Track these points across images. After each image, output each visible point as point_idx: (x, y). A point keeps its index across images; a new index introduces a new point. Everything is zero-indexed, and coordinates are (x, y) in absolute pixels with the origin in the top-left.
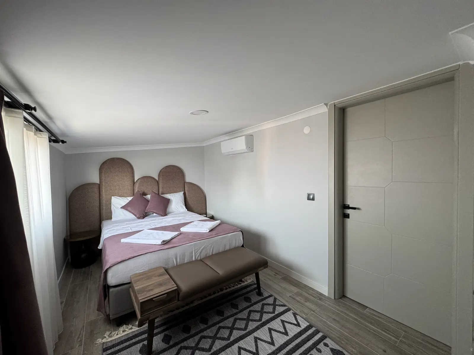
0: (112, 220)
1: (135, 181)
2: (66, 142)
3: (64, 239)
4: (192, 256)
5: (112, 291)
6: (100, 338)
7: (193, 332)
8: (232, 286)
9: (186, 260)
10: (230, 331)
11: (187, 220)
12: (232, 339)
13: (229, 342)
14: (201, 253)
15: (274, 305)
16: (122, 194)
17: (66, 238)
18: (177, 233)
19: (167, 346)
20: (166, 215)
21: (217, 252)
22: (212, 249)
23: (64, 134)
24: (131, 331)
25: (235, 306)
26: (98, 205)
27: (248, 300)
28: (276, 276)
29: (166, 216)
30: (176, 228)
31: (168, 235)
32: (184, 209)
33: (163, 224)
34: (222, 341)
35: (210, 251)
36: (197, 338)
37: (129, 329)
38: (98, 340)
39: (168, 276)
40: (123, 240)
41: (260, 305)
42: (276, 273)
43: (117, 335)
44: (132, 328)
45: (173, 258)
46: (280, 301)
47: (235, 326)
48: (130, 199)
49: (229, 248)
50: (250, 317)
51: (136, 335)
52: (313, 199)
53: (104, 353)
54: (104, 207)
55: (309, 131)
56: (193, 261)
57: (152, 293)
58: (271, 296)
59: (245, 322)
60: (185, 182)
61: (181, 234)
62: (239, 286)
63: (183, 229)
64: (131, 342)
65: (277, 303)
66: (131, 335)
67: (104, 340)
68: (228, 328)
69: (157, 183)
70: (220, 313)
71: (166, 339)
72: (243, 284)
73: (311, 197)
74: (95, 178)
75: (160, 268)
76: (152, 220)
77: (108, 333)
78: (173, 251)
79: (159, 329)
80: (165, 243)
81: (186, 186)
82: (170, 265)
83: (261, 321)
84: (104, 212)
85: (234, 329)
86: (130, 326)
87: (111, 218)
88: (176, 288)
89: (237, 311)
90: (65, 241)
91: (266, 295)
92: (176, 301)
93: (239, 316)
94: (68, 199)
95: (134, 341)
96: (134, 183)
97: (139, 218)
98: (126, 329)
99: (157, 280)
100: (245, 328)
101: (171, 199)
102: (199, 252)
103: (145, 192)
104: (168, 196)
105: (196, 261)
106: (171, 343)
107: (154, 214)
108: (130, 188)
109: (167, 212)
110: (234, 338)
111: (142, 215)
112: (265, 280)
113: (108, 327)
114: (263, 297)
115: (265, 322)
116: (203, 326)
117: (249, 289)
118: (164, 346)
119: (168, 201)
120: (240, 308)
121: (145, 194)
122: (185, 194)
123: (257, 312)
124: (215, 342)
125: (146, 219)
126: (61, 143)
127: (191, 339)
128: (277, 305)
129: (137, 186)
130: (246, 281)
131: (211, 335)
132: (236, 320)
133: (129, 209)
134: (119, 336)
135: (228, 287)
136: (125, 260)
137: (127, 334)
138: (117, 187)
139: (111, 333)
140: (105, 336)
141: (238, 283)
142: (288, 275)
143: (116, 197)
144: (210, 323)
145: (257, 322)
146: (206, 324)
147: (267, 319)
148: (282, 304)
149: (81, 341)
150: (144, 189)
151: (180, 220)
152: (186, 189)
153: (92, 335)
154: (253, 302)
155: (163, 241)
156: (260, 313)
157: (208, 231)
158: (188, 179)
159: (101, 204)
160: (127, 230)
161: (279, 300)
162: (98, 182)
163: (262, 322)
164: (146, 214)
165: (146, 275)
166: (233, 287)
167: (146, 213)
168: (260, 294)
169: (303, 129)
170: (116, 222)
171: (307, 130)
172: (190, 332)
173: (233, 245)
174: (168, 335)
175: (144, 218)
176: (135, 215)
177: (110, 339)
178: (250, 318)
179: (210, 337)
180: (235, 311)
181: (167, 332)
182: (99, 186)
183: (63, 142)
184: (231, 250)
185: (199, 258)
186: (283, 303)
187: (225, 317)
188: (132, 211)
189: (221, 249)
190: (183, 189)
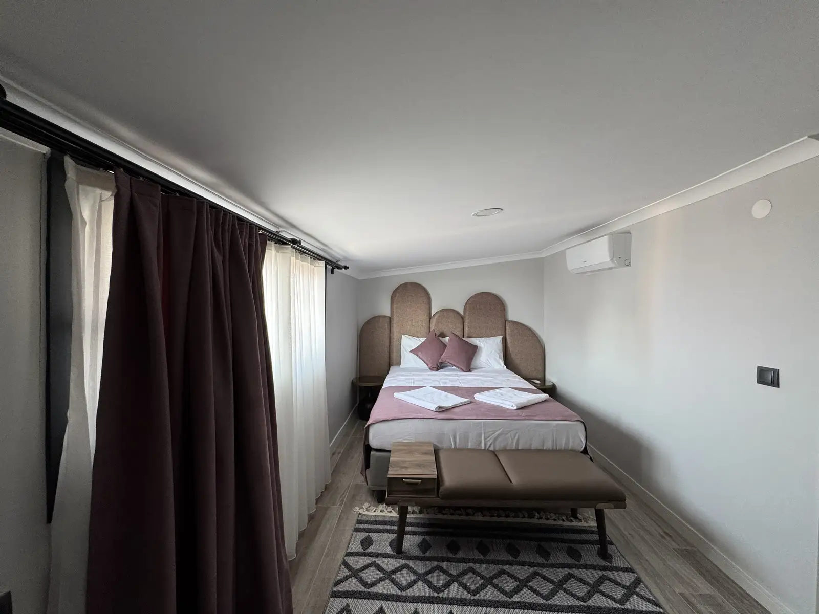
0: (401, 367)
1: (432, 315)
2: (348, 268)
3: (352, 381)
4: (481, 442)
5: (373, 454)
6: (358, 506)
7: (461, 555)
8: (554, 518)
9: (470, 444)
10: (518, 586)
11: (496, 383)
12: (516, 598)
13: (509, 599)
14: (495, 439)
15: (631, 591)
16: (414, 334)
17: (355, 381)
18: (465, 400)
19: (422, 554)
20: (470, 371)
21: (527, 447)
22: (516, 438)
23: (346, 259)
24: (389, 514)
25: (546, 554)
26: (388, 344)
27: (574, 554)
28: (665, 538)
29: (470, 373)
30: (470, 392)
31: (452, 400)
32: (500, 365)
33: (457, 384)
34: (499, 593)
35: (512, 442)
36: (464, 566)
37: (388, 512)
38: (356, 508)
39: (433, 458)
40: (396, 395)
41: (597, 574)
42: (665, 533)
43: (375, 511)
44: (391, 511)
45: (450, 436)
46: (647, 588)
47: (531, 584)
48: (423, 340)
49: (553, 446)
50: (564, 584)
51: (392, 521)
52: (775, 383)
53: (357, 525)
54: (394, 349)
55: (769, 212)
56: (481, 450)
57: (404, 471)
58: (631, 570)
59: (551, 586)
60: (506, 321)
61: (471, 402)
62: (567, 523)
63: (478, 397)
64: (385, 527)
65: (638, 590)
66: (388, 519)
67: (361, 511)
68: (516, 579)
69: (461, 320)
70: (514, 551)
71: (424, 546)
72: (575, 524)
73: (770, 376)
74: (385, 309)
75: (429, 443)
76: (446, 375)
77: (367, 505)
78: (451, 424)
79: (420, 528)
80: (441, 410)
81: (507, 328)
82: (445, 445)
83: (585, 602)
84: (394, 355)
85: (527, 587)
86: (390, 509)
87: (400, 365)
88: (436, 477)
89: (544, 562)
90: (353, 385)
91: (618, 562)
92: (434, 496)
93: (545, 572)
94: (359, 332)
95: (388, 527)
96: (430, 318)
97: (431, 369)
98: (385, 510)
99: (418, 458)
100: (548, 597)
101: (480, 347)
102: (493, 439)
103: (444, 332)
104: (475, 341)
105: (487, 451)
106: (428, 554)
107: (454, 367)
108: (425, 324)
109: (472, 366)
110: (520, 600)
111: (435, 366)
112: (632, 536)
113: (369, 499)
114: (610, 565)
115: (591, 607)
116: (477, 555)
117: (584, 537)
118: (416, 551)
119: (474, 349)
120: (552, 560)
121: (443, 335)
122: (504, 340)
123: (584, 584)
124: (486, 588)
125: (441, 372)
126: (344, 269)
127: (454, 564)
128: (638, 594)
129: (434, 322)
130: (586, 521)
131: (485, 574)
132: (535, 574)
133: (420, 354)
134: (375, 514)
135: (544, 517)
136: (387, 420)
137: (384, 516)
138: (410, 322)
139: (370, 506)
140: (364, 507)
141: (567, 517)
142: (698, 550)
143: (407, 336)
144: (490, 557)
145: (575, 600)
146: (484, 554)
147: (600, 605)
148: (652, 598)
149: (343, 501)
150: (444, 328)
151: (485, 381)
152: (508, 331)
153: (353, 501)
154: (582, 562)
155: (440, 407)
156: (588, 588)
157: (515, 408)
158: (512, 315)
159: (391, 344)
160: (409, 383)
161: (646, 586)
162: (389, 315)
163: (585, 604)
164: (442, 365)
165: (409, 448)
166: (555, 520)
167: (442, 363)
168: (604, 554)
169: (752, 207)
170: (405, 370)
171: (760, 210)
172: (455, 554)
173: (562, 444)
174: (427, 541)
175: (438, 370)
176: (427, 365)
177: (366, 513)
178: (564, 586)
179: (482, 577)
180: (540, 560)
181: (427, 538)
182: (390, 320)
183: (346, 268)
184: (554, 451)
185: (492, 449)
186: (654, 596)
187: (518, 559)
188: (423, 358)
189: (535, 445)
190: (503, 333)
